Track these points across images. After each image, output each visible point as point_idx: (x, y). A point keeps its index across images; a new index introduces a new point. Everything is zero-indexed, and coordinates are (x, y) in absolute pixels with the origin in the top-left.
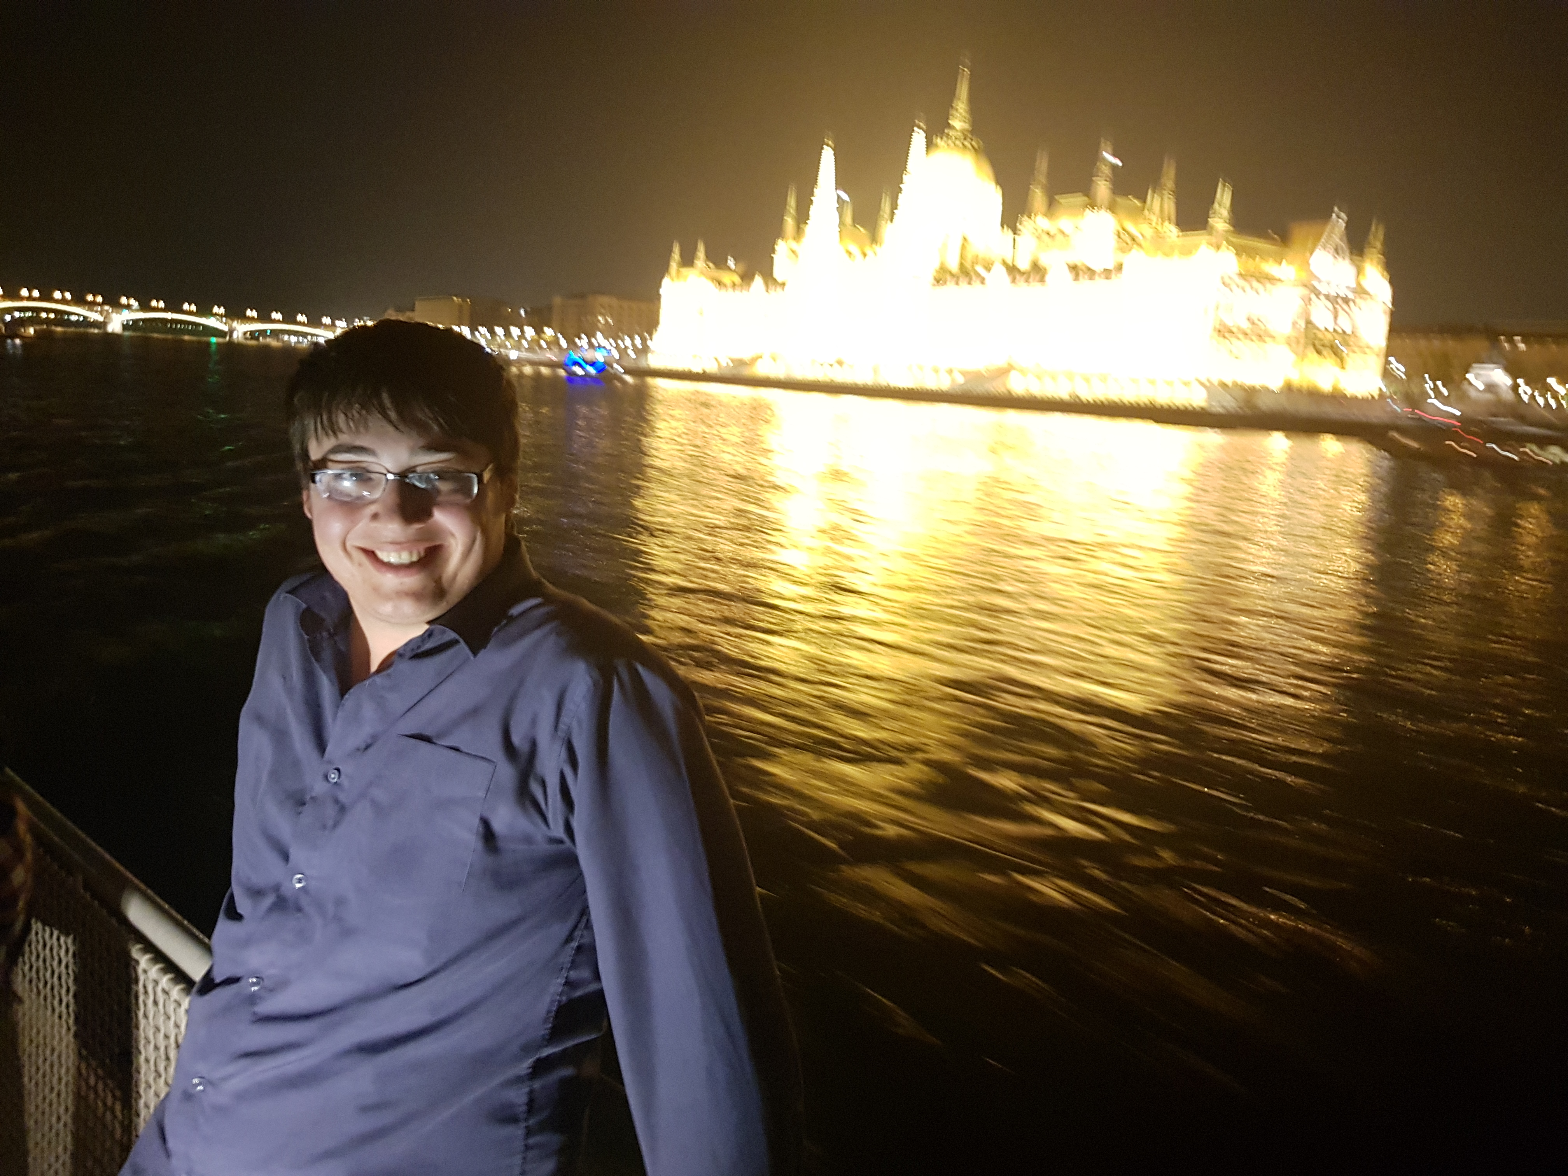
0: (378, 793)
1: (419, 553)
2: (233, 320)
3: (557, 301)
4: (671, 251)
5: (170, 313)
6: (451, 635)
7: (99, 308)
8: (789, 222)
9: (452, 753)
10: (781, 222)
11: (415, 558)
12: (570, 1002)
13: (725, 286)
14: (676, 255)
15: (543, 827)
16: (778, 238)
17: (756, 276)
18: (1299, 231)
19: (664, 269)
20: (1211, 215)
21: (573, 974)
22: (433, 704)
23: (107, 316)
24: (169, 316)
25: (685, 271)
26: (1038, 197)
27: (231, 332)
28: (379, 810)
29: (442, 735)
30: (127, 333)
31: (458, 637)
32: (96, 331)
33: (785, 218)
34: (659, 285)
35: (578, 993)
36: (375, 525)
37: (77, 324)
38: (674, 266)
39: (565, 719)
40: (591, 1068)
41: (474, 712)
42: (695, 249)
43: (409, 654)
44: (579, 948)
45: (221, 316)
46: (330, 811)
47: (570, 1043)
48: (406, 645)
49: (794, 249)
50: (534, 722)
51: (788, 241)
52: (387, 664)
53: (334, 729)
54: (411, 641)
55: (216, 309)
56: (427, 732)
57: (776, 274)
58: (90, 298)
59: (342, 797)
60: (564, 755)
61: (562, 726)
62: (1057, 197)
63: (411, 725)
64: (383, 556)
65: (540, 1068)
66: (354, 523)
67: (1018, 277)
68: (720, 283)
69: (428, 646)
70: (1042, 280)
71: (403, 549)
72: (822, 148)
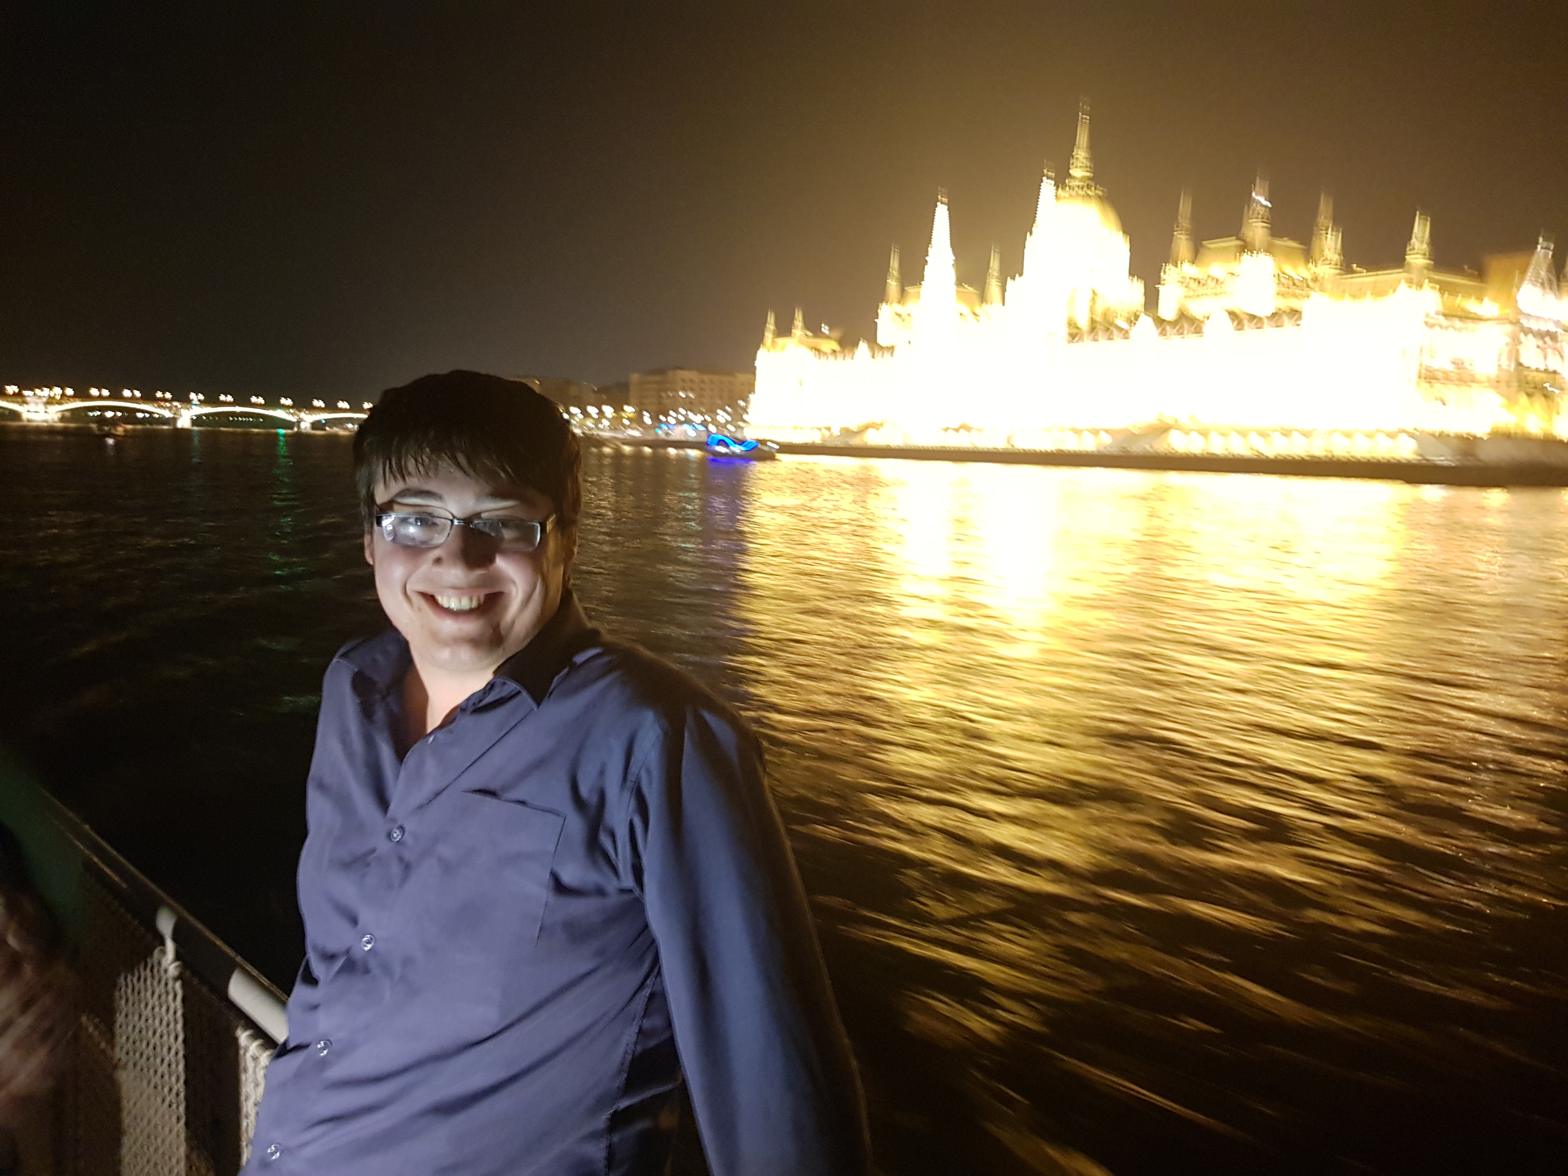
0: (445, 850)
1: (479, 600)
2: (300, 411)
3: (635, 377)
4: (765, 322)
5: (237, 407)
6: (512, 686)
7: (168, 405)
8: (893, 285)
9: (519, 807)
10: (884, 284)
11: (474, 604)
12: (646, 1053)
13: (825, 354)
14: (771, 326)
15: (614, 878)
16: (882, 302)
17: (861, 342)
18: (1496, 264)
19: (759, 341)
20: (1408, 252)
21: (647, 1024)
22: (498, 756)
23: (177, 412)
24: (238, 409)
25: (781, 341)
26: (1182, 243)
27: (299, 422)
28: (448, 868)
29: (506, 788)
30: (195, 428)
31: (518, 688)
32: (165, 427)
33: (888, 281)
34: (754, 359)
35: (652, 1043)
36: (437, 569)
37: (143, 421)
38: (769, 336)
39: (633, 769)
40: (668, 1120)
41: (539, 764)
42: (792, 319)
43: (470, 709)
44: (652, 996)
45: (288, 407)
46: (396, 869)
47: (647, 1094)
48: (468, 699)
49: (898, 312)
50: (602, 773)
51: (893, 305)
52: (450, 719)
53: (396, 790)
54: (473, 695)
55: (283, 401)
56: (492, 786)
57: (879, 341)
58: (159, 394)
59: (407, 855)
60: (633, 804)
61: (631, 778)
62: (1204, 242)
63: (474, 779)
64: (443, 601)
65: (618, 1120)
66: (416, 567)
67: (1168, 328)
68: (818, 350)
69: (489, 699)
70: (1198, 331)
71: (463, 594)
72: (936, 206)
